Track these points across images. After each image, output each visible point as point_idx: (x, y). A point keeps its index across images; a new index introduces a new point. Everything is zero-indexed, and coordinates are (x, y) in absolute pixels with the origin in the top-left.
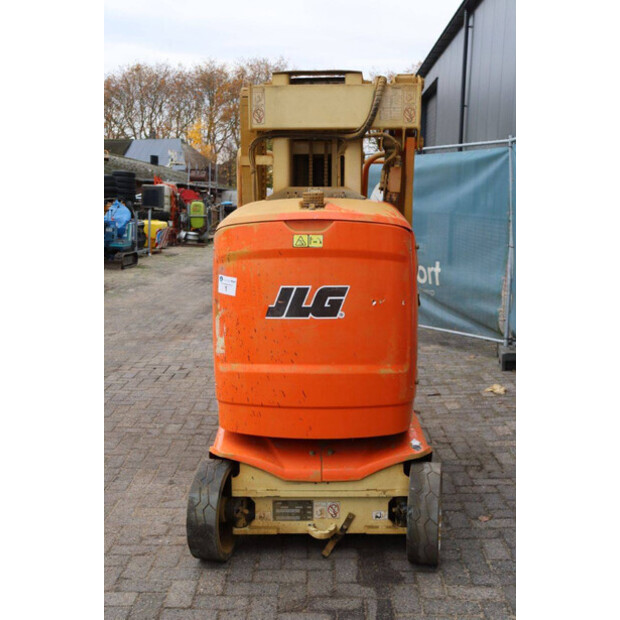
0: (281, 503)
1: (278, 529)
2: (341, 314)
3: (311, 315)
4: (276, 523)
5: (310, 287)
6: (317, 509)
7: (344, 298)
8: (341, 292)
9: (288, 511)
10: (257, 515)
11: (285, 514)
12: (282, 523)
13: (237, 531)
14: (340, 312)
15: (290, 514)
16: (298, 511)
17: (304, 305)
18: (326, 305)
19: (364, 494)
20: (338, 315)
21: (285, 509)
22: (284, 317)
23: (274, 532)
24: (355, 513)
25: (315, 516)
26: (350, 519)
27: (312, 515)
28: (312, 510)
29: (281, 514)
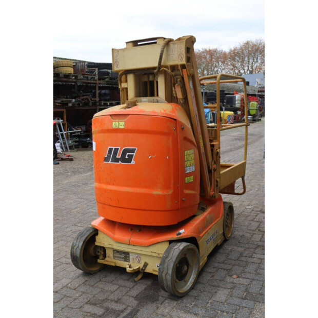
0: (116, 252)
1: (115, 263)
2: (133, 162)
3: (120, 162)
4: (114, 261)
5: (119, 148)
6: (131, 257)
7: (134, 154)
8: (133, 151)
9: (119, 256)
10: (107, 255)
11: (118, 257)
12: (117, 261)
13: (99, 261)
14: (132, 161)
15: (120, 258)
16: (123, 257)
17: (117, 157)
18: (126, 157)
19: (149, 254)
20: (132, 163)
21: (118, 255)
22: (110, 162)
23: (113, 265)
24: (148, 263)
25: (131, 261)
26: (146, 265)
27: (129, 260)
28: (129, 257)
29: (116, 257)
